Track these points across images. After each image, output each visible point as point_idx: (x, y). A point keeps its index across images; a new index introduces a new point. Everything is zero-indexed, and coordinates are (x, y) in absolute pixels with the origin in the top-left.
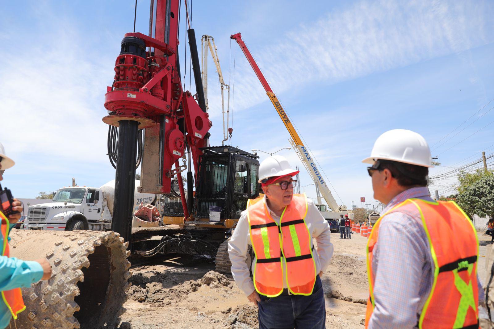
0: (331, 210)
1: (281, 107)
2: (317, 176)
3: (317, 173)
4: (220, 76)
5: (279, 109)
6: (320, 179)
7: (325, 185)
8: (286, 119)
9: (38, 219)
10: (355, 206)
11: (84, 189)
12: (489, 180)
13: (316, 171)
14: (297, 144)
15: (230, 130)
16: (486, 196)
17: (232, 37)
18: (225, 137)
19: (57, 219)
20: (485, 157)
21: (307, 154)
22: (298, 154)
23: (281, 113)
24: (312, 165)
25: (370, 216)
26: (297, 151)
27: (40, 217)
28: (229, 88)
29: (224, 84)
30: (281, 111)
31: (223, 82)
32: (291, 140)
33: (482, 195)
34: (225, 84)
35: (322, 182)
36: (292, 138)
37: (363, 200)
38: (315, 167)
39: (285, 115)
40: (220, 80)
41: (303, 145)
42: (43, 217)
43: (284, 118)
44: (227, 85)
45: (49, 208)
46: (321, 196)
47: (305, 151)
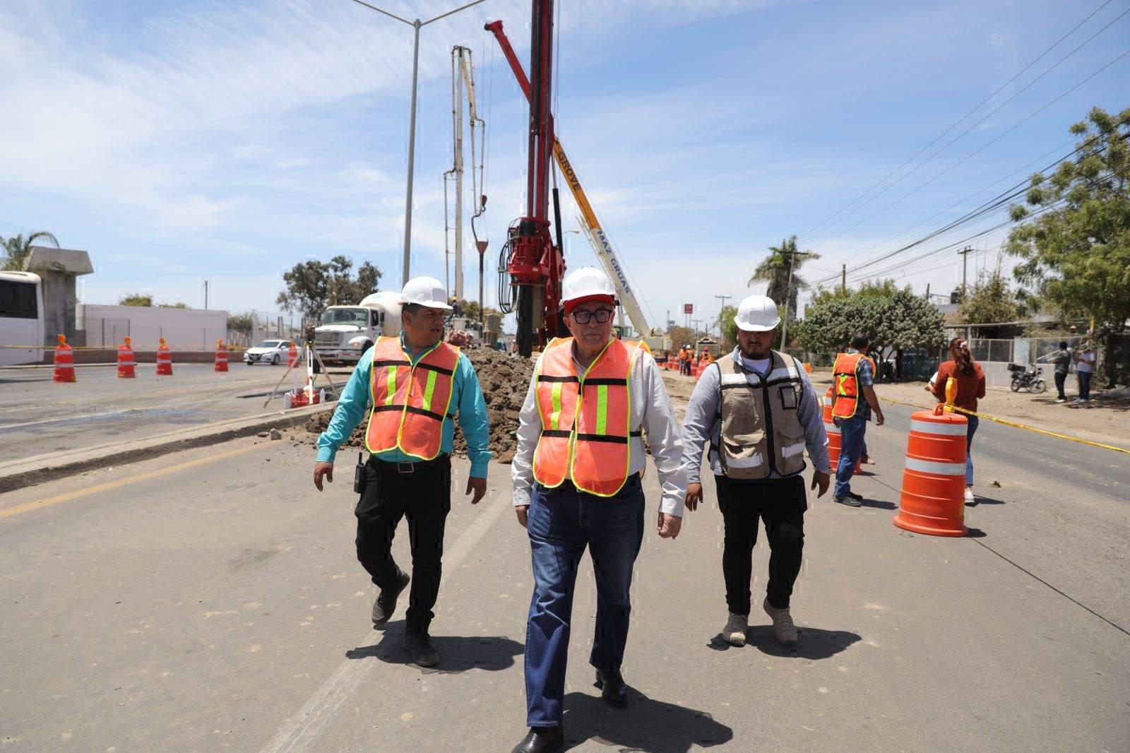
0: (638, 335)
1: (567, 161)
2: (620, 280)
3: (620, 276)
4: (471, 105)
5: (564, 165)
6: (624, 285)
7: (632, 296)
8: (575, 183)
9: (330, 345)
10: (673, 322)
11: (367, 310)
12: (834, 306)
13: (618, 272)
14: (592, 227)
15: (484, 199)
16: (826, 325)
17: (488, 27)
18: (476, 211)
19: (353, 344)
20: (844, 271)
21: (606, 244)
22: (591, 242)
23: (567, 172)
24: (613, 262)
25: (697, 344)
26: (590, 238)
27: (333, 342)
28: (484, 125)
29: (476, 118)
30: (567, 168)
31: (475, 114)
32: (582, 218)
33: (823, 323)
34: (478, 118)
35: (628, 290)
36: (582, 216)
37: (688, 309)
38: (617, 266)
39: (574, 176)
40: (470, 111)
41: (600, 228)
42: (336, 342)
43: (572, 181)
44: (480, 120)
45: (343, 333)
46: (624, 312)
47: (603, 238)
